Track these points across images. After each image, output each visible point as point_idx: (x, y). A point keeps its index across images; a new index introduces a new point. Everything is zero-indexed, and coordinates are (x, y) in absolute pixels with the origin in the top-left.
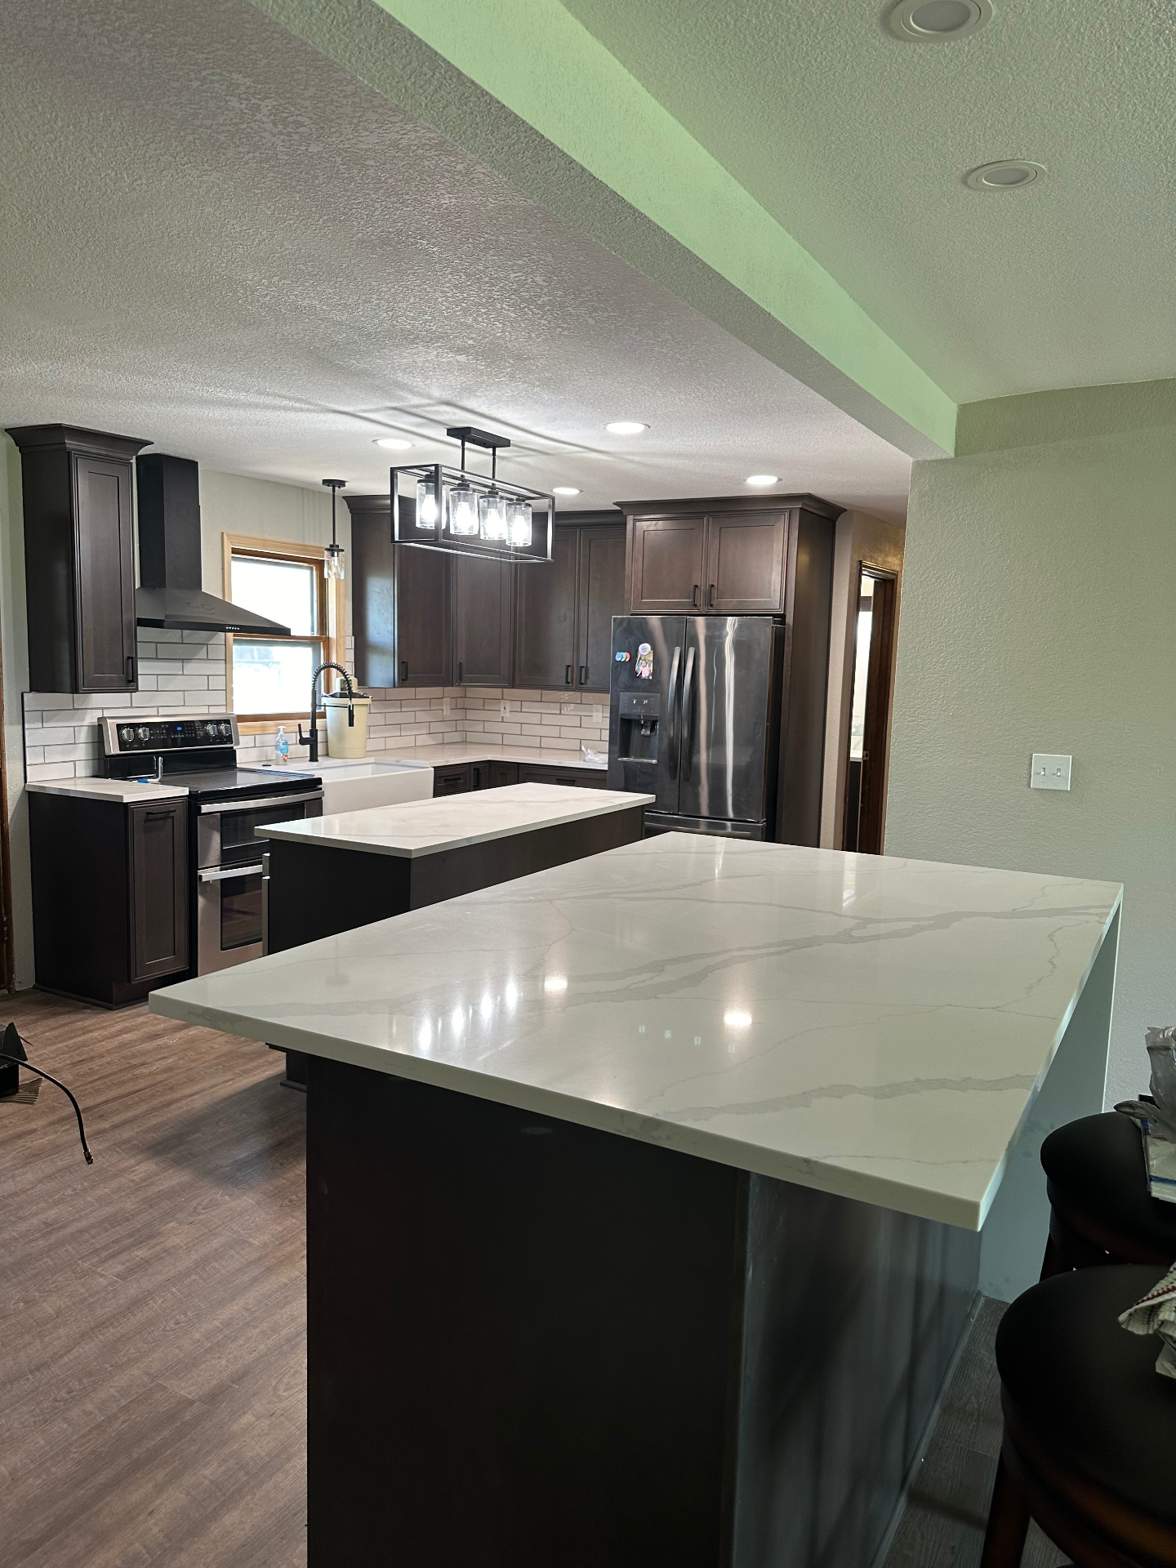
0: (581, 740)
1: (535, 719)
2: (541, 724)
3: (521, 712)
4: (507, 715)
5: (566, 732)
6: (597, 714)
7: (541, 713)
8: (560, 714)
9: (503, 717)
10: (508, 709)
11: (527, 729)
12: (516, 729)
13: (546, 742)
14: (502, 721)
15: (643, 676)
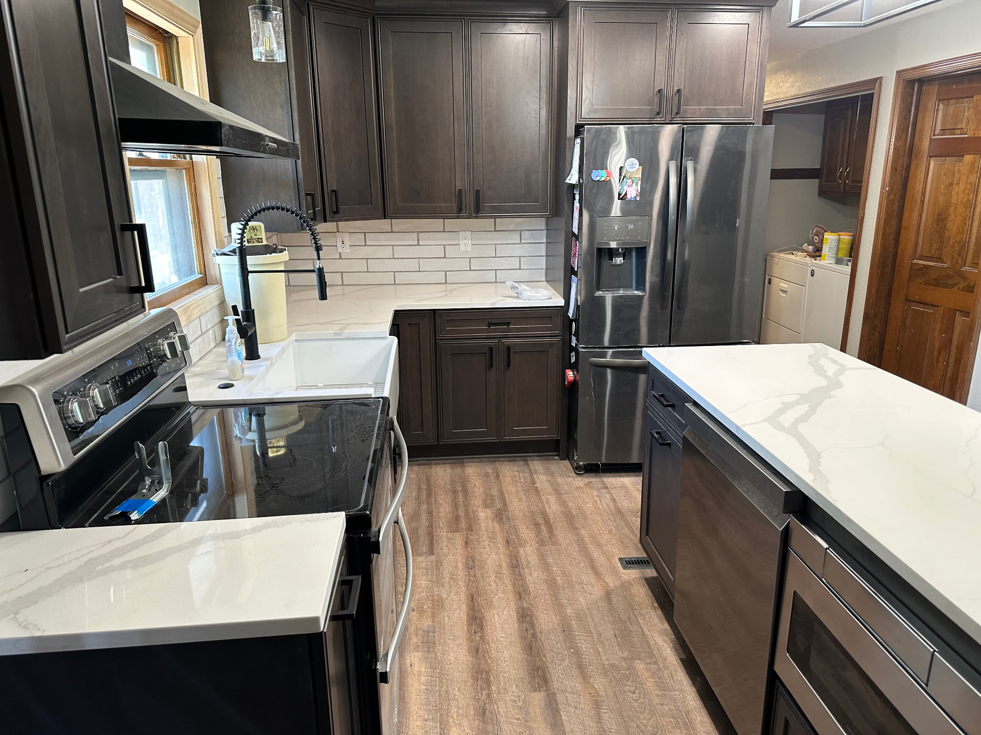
0: (446, 272)
1: (387, 252)
2: (394, 258)
3: (366, 245)
4: (347, 251)
5: (426, 265)
6: (465, 242)
7: (393, 246)
8: (418, 245)
9: (340, 254)
10: (347, 243)
11: (374, 265)
12: (361, 266)
13: (400, 278)
14: (340, 258)
15: (629, 196)
